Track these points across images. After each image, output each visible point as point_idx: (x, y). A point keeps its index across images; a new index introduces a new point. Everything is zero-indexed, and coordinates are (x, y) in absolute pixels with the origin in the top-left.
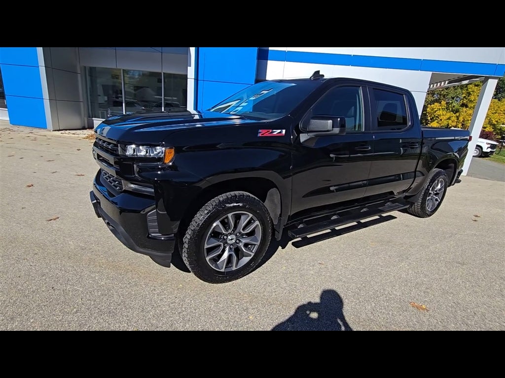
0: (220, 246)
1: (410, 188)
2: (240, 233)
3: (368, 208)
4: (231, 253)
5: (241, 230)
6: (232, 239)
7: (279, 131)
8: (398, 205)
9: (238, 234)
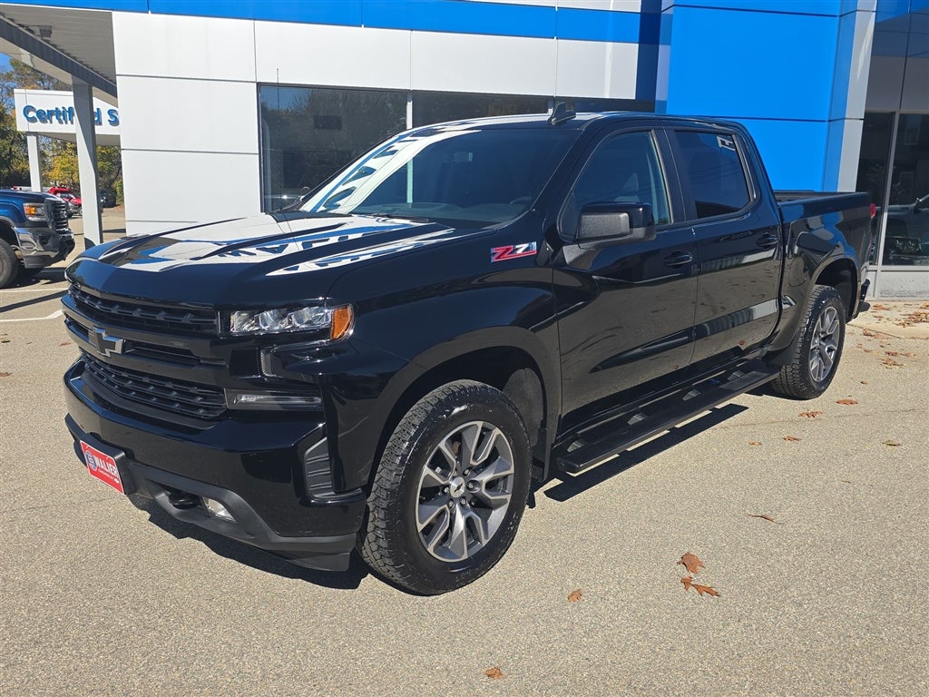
0: (443, 512)
1: (774, 334)
2: (469, 468)
3: (700, 391)
4: (467, 516)
5: (472, 462)
6: (459, 488)
7: (525, 246)
8: (757, 376)
9: (467, 472)
